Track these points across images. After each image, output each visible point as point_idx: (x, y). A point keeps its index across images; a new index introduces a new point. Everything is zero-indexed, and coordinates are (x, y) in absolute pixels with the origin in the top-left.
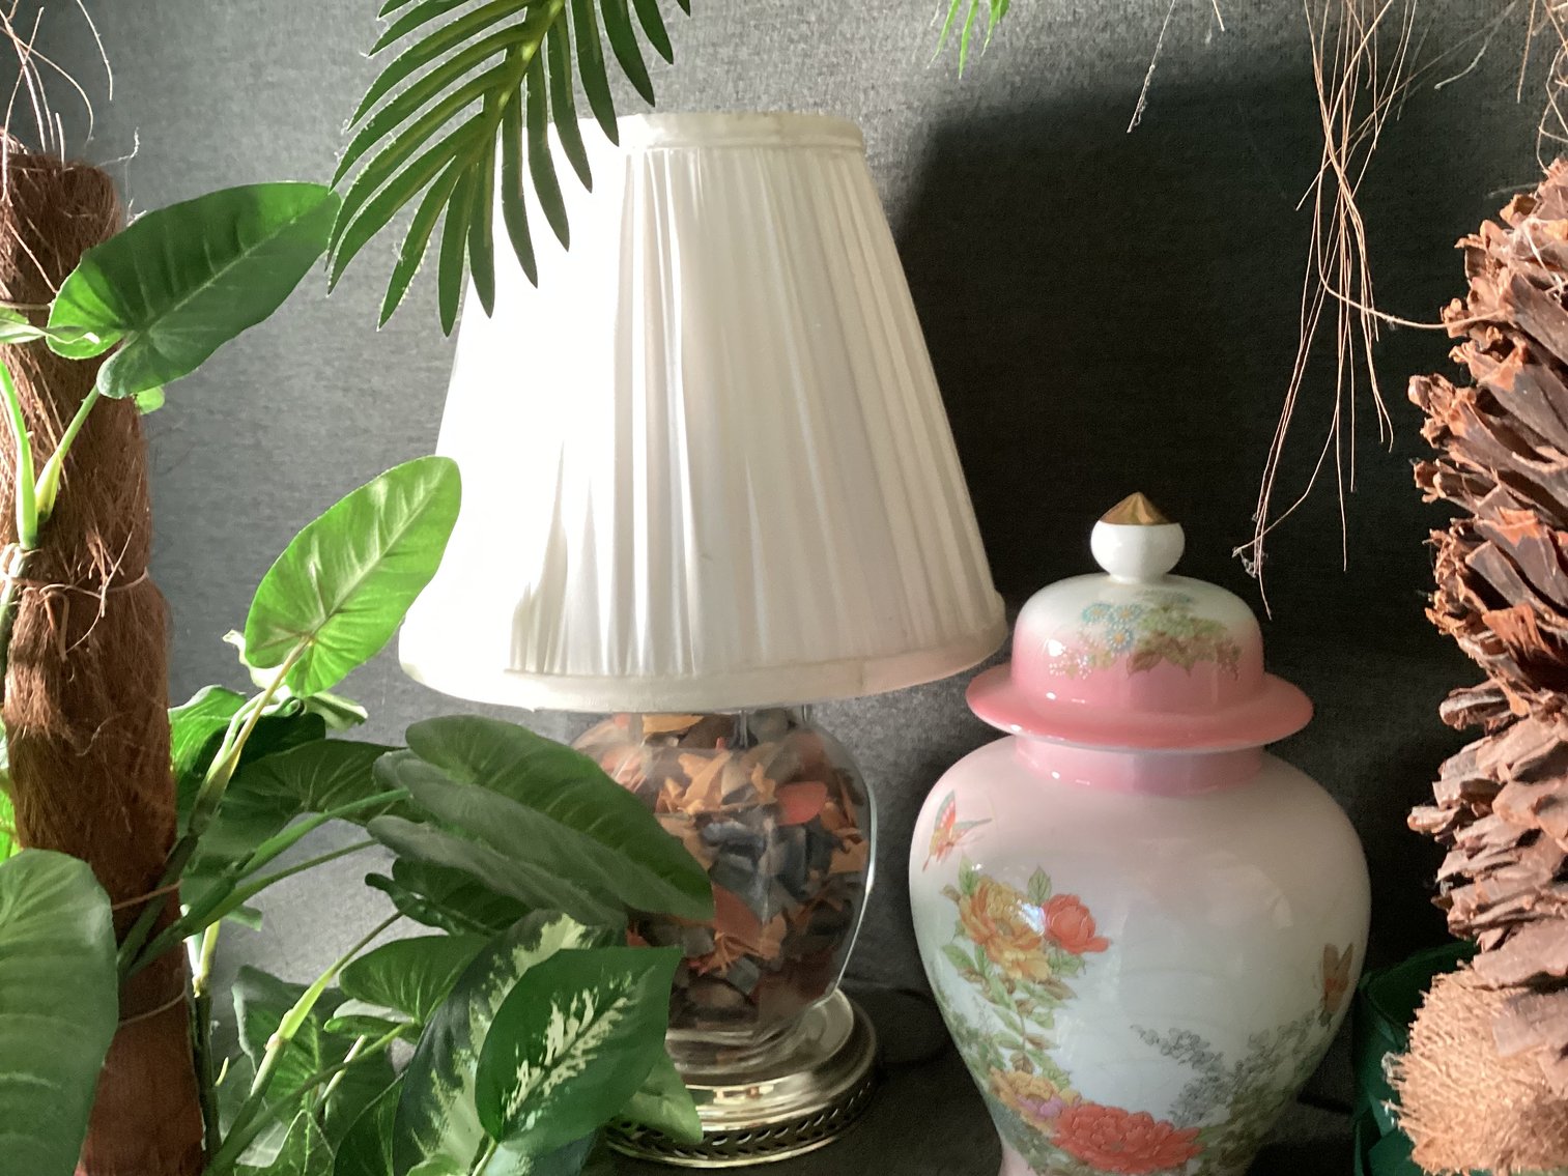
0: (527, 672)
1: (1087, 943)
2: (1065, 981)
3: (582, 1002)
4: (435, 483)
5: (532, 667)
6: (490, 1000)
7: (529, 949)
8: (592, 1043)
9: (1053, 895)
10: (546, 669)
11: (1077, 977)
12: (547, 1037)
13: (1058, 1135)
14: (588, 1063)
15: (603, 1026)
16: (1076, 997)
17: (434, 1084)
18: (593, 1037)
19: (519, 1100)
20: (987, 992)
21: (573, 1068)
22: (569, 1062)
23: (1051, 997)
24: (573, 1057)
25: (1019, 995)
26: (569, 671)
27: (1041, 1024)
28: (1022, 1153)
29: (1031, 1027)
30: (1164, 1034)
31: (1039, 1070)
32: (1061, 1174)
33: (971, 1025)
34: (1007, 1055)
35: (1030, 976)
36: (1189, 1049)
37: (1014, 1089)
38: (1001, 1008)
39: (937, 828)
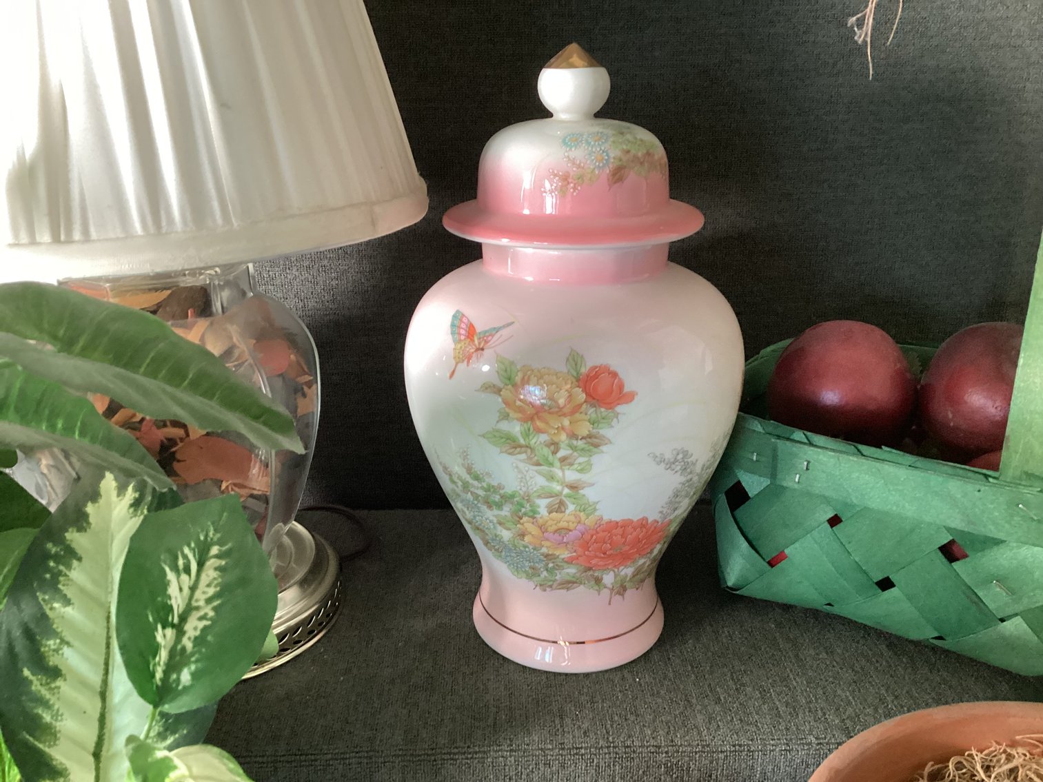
0: (40, 244)
1: (619, 399)
2: (602, 432)
3: (185, 557)
5: (46, 237)
6: (60, 586)
7: (81, 529)
8: (211, 591)
9: (588, 368)
10: (63, 238)
11: (612, 427)
12: (170, 598)
13: (574, 554)
14: (215, 609)
15: (210, 573)
16: (611, 443)
17: (31, 682)
18: (209, 586)
19: (162, 663)
20: (531, 459)
21: (201, 619)
22: (195, 615)
23: (591, 447)
24: (197, 608)
25: (561, 454)
26: (94, 234)
27: (580, 469)
28: (529, 577)
29: (571, 475)
30: (669, 456)
31: (571, 508)
32: (568, 584)
33: (509, 490)
34: (542, 504)
35: (573, 436)
36: (681, 461)
37: (542, 528)
38: (544, 468)
39: (457, 342)
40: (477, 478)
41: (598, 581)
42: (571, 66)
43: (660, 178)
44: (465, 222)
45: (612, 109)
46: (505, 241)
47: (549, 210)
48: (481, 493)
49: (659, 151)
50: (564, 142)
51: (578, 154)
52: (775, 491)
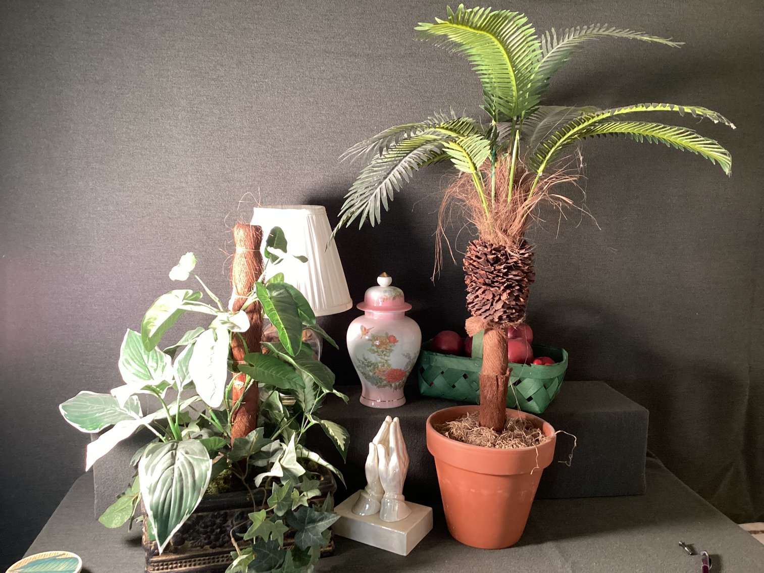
1: (395, 342)
2: (392, 349)
4: (281, 277)
9: (389, 336)
11: (394, 347)
13: (386, 378)
16: (394, 351)
20: (378, 354)
23: (390, 352)
25: (384, 353)
27: (388, 357)
28: (376, 385)
29: (386, 358)
30: (405, 354)
31: (386, 365)
32: (384, 386)
33: (373, 362)
34: (380, 365)
35: (386, 349)
36: (408, 356)
37: (380, 371)
38: (380, 356)
39: (362, 331)
40: (366, 360)
41: (391, 385)
42: (384, 277)
43: (403, 299)
44: (363, 307)
45: (393, 284)
46: (371, 311)
47: (380, 305)
48: (367, 364)
49: (402, 293)
50: (384, 292)
51: (387, 294)
52: (430, 367)
